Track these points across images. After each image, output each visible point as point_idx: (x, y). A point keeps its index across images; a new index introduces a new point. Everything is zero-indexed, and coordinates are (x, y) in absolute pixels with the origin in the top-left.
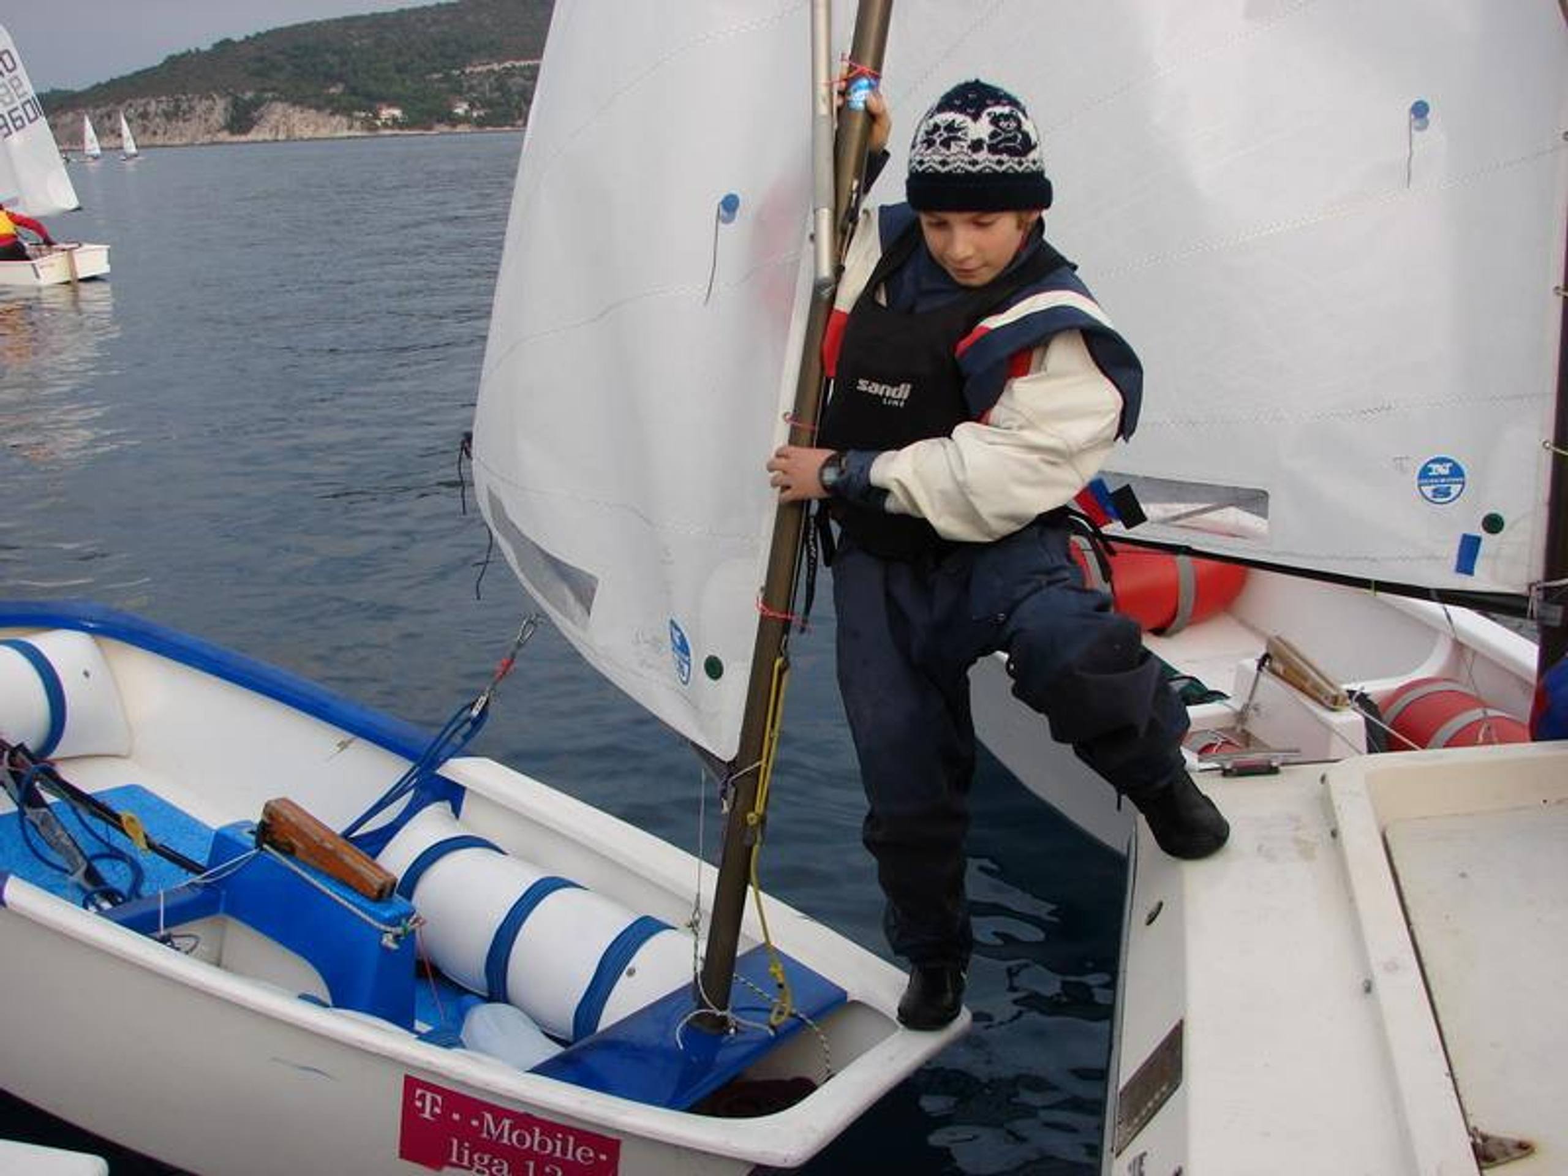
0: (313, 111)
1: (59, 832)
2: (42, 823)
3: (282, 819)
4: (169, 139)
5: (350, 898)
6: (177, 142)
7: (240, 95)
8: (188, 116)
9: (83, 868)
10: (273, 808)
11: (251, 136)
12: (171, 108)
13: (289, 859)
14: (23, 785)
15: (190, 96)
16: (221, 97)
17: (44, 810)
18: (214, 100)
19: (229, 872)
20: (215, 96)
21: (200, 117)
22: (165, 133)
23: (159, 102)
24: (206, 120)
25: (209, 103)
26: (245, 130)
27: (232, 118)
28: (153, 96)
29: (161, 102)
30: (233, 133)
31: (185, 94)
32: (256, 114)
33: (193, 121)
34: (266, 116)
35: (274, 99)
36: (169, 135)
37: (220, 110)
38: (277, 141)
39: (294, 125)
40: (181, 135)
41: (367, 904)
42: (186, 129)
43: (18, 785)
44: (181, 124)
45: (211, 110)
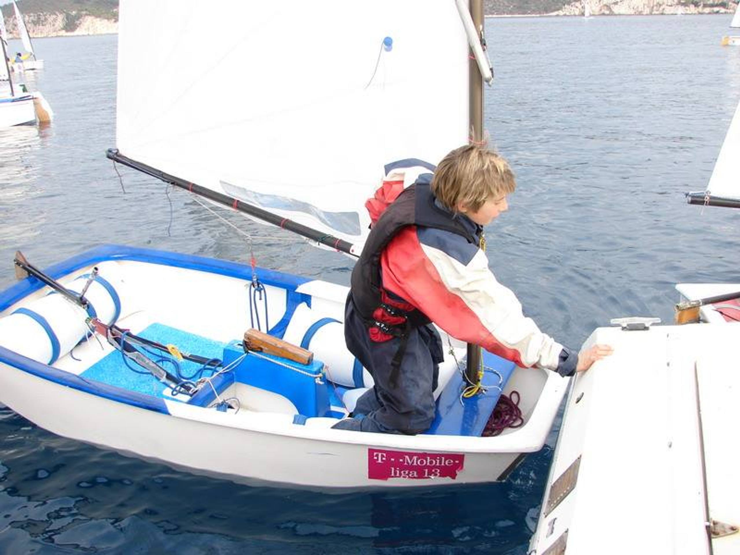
0: (106, 20)
1: (147, 361)
2: (137, 358)
3: (254, 339)
4: (36, 34)
5: (296, 366)
6: (39, 36)
7: (70, 13)
8: (44, 23)
9: (165, 375)
10: (249, 335)
11: (76, 33)
12: (35, 19)
13: (262, 355)
14: (122, 343)
15: (45, 13)
16: (61, 13)
17: (136, 352)
18: (57, 15)
19: (235, 366)
20: (57, 13)
21: (50, 24)
22: (34, 31)
23: (30, 16)
24: (54, 25)
25: (54, 16)
26: (72, 30)
27: (66, 25)
28: (26, 13)
29: (31, 16)
30: (67, 31)
31: (42, 12)
32: (78, 22)
33: (47, 26)
34: (83, 23)
35: (86, 15)
36: (35, 32)
37: (60, 20)
38: (88, 35)
39: (97, 27)
40: (41, 32)
41: (304, 368)
42: (43, 29)
43: (119, 344)
44: (41, 27)
45: (55, 20)
